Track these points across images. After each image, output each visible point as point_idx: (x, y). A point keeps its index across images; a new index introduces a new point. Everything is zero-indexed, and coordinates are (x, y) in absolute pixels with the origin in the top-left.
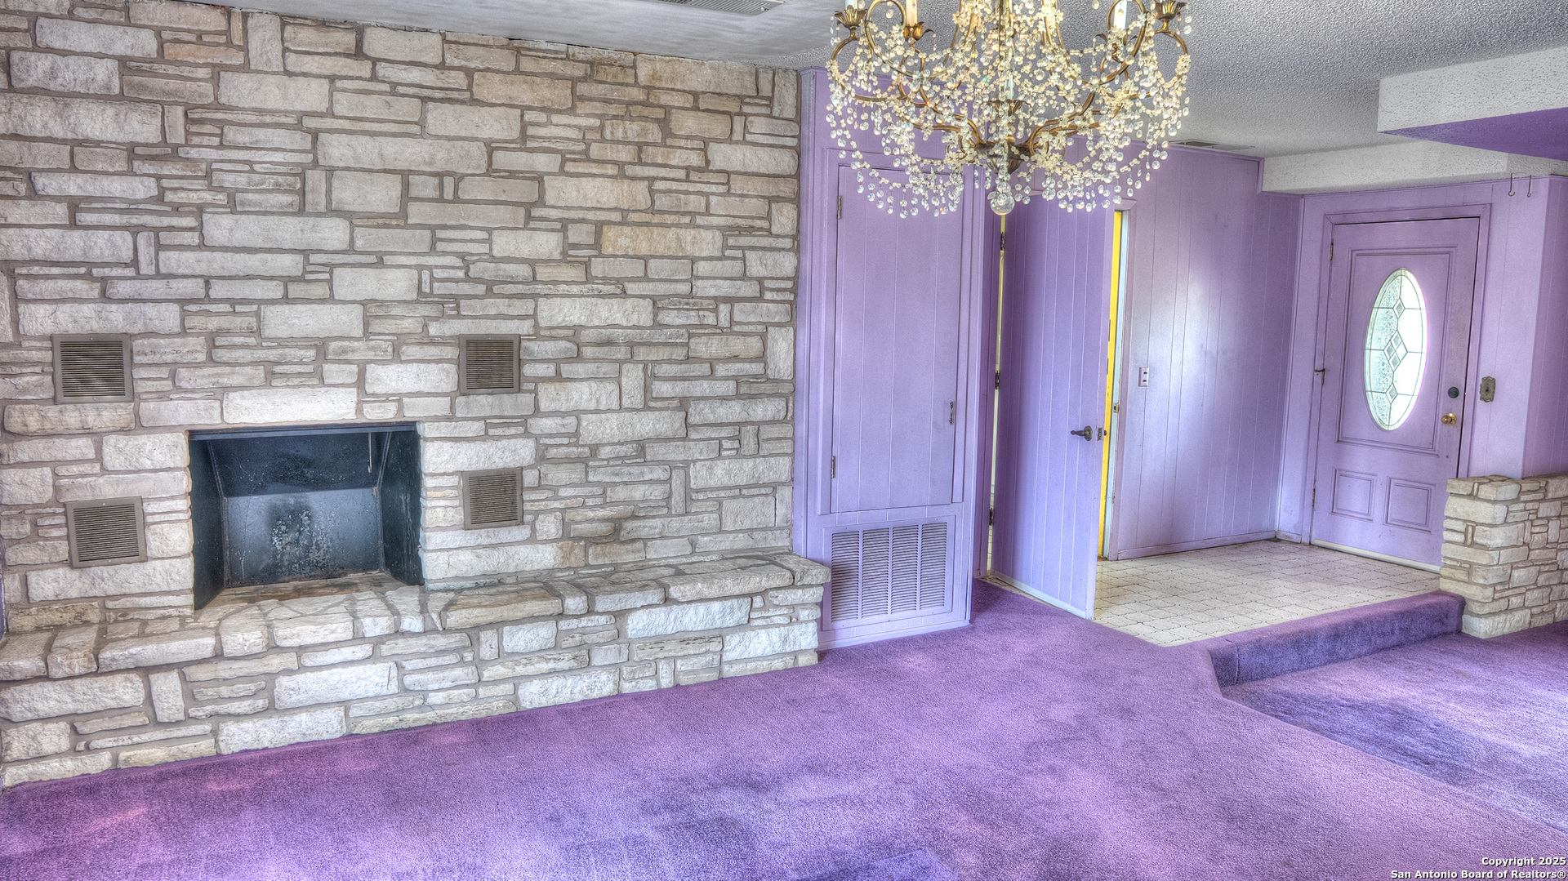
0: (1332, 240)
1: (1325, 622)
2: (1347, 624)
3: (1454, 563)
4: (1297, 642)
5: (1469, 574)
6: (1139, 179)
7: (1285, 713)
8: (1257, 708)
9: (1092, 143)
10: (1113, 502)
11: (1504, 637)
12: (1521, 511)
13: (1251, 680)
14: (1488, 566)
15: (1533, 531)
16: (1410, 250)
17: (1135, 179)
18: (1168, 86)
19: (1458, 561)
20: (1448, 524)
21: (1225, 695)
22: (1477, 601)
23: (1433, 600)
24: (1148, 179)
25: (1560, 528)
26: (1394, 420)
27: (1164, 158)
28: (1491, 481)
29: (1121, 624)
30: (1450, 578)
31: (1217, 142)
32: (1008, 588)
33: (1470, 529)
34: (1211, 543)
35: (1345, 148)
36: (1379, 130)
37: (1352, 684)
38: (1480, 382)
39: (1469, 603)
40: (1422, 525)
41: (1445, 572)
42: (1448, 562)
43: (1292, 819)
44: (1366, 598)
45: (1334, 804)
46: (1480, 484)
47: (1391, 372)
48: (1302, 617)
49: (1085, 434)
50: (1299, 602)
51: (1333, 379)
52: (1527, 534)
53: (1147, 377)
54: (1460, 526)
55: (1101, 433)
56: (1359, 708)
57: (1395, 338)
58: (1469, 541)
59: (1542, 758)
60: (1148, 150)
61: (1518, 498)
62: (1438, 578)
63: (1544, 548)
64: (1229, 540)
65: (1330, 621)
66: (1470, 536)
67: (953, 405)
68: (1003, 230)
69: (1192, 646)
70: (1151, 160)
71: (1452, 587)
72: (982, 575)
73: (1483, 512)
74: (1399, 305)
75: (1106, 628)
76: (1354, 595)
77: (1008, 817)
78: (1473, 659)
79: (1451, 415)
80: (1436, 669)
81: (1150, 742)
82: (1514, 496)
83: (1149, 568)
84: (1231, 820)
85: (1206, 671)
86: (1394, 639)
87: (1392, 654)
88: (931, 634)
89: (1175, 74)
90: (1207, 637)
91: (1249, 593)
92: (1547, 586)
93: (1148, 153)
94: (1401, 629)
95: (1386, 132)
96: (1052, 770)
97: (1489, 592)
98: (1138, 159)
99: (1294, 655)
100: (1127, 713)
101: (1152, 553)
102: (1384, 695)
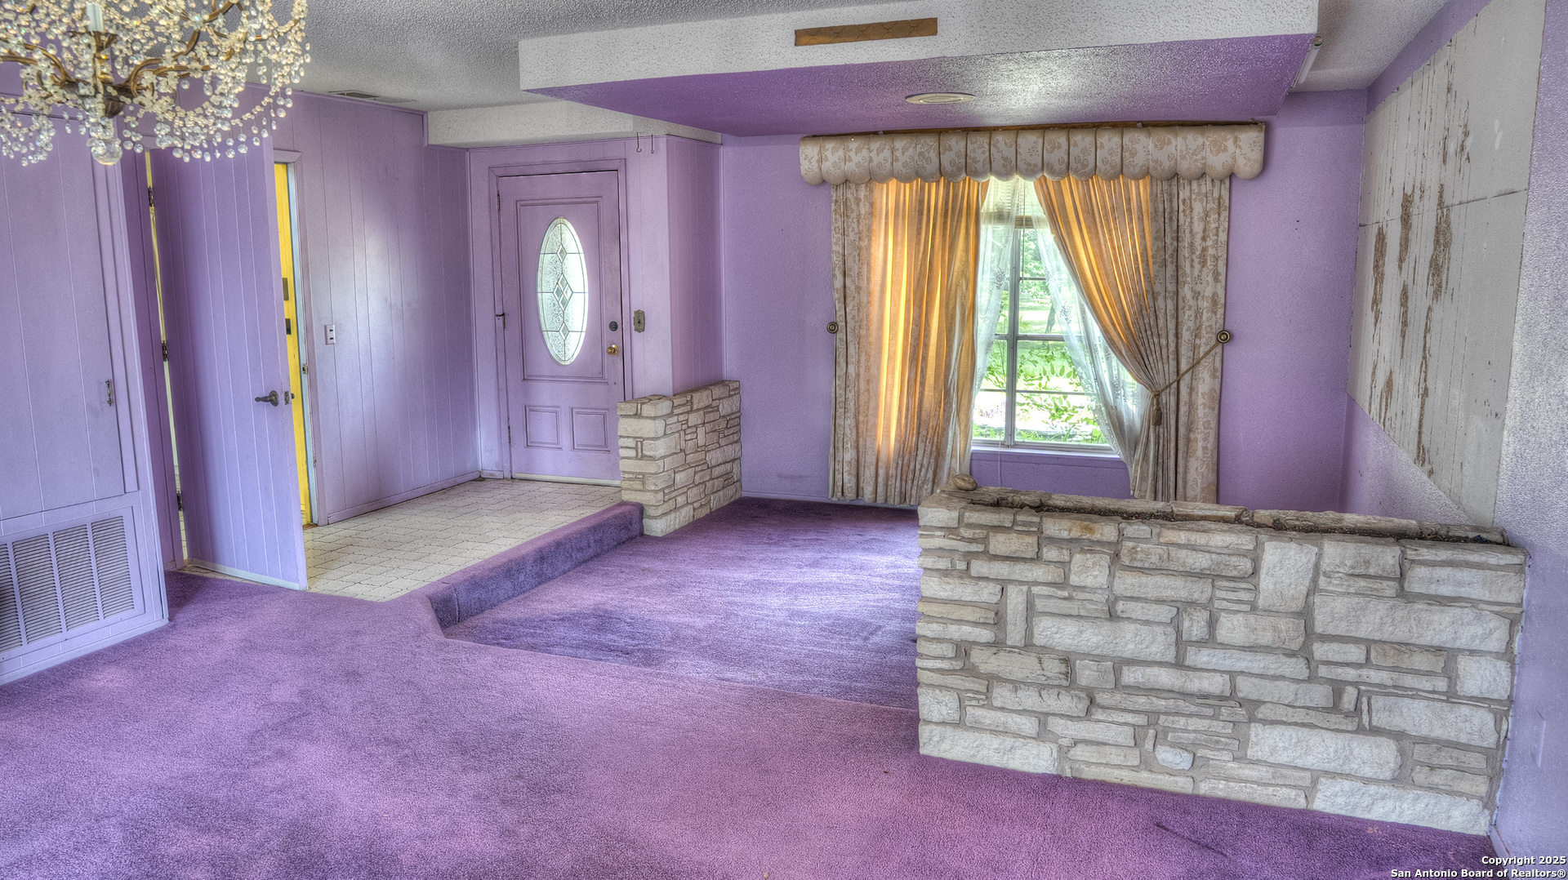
0: (498, 191)
1: (530, 548)
2: (549, 545)
3: (631, 476)
4: (509, 571)
5: (644, 484)
6: (264, 127)
7: (506, 639)
8: (480, 641)
9: (210, 88)
10: (315, 466)
11: (676, 532)
12: (675, 423)
13: (472, 615)
14: (656, 474)
15: (687, 439)
16: (566, 201)
17: (260, 128)
18: (282, 30)
19: (633, 473)
20: (622, 442)
21: (448, 636)
22: (652, 506)
23: (617, 511)
24: (274, 128)
25: (706, 433)
26: (569, 355)
27: (289, 105)
28: (650, 400)
29: (337, 588)
30: (630, 489)
31: (378, 94)
32: (211, 575)
33: (639, 443)
34: (421, 492)
35: (500, 104)
36: (523, 87)
37: (561, 599)
38: (633, 315)
39: (646, 508)
40: (601, 446)
41: (625, 485)
42: (626, 476)
43: (517, 735)
44: (562, 519)
45: (553, 711)
46: (642, 404)
47: (561, 312)
48: (511, 547)
49: (271, 399)
50: (506, 534)
51: (513, 321)
52: (683, 442)
53: (333, 334)
54: (631, 443)
55: (288, 397)
56: (569, 619)
57: (562, 280)
58: (640, 454)
59: (710, 626)
60: (270, 97)
61: (672, 412)
62: (620, 491)
63: (696, 452)
64: (438, 486)
65: (535, 547)
66: (640, 450)
67: (110, 384)
68: (150, 183)
69: (410, 595)
70: (276, 107)
71: (632, 497)
72: (179, 567)
73: (647, 428)
74: (562, 251)
75: (323, 596)
76: (554, 518)
77: (236, 817)
78: (653, 556)
79: (614, 346)
80: (627, 570)
81: (378, 699)
82: (669, 411)
83: (361, 527)
84: (464, 752)
85: (427, 617)
86: (591, 552)
87: (591, 565)
88: (123, 643)
89: (291, 18)
90: (425, 584)
91: (460, 534)
92: (701, 483)
93: (271, 101)
94: (595, 541)
95: (528, 91)
96: (280, 754)
97: (660, 496)
98: (262, 106)
99: (508, 585)
100: (353, 676)
101: (364, 511)
102: (588, 603)
